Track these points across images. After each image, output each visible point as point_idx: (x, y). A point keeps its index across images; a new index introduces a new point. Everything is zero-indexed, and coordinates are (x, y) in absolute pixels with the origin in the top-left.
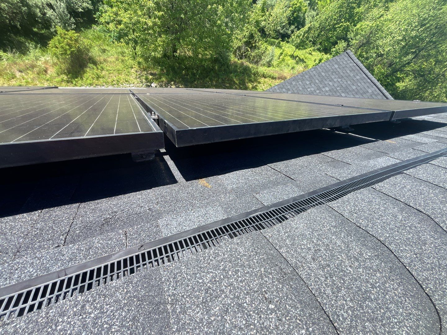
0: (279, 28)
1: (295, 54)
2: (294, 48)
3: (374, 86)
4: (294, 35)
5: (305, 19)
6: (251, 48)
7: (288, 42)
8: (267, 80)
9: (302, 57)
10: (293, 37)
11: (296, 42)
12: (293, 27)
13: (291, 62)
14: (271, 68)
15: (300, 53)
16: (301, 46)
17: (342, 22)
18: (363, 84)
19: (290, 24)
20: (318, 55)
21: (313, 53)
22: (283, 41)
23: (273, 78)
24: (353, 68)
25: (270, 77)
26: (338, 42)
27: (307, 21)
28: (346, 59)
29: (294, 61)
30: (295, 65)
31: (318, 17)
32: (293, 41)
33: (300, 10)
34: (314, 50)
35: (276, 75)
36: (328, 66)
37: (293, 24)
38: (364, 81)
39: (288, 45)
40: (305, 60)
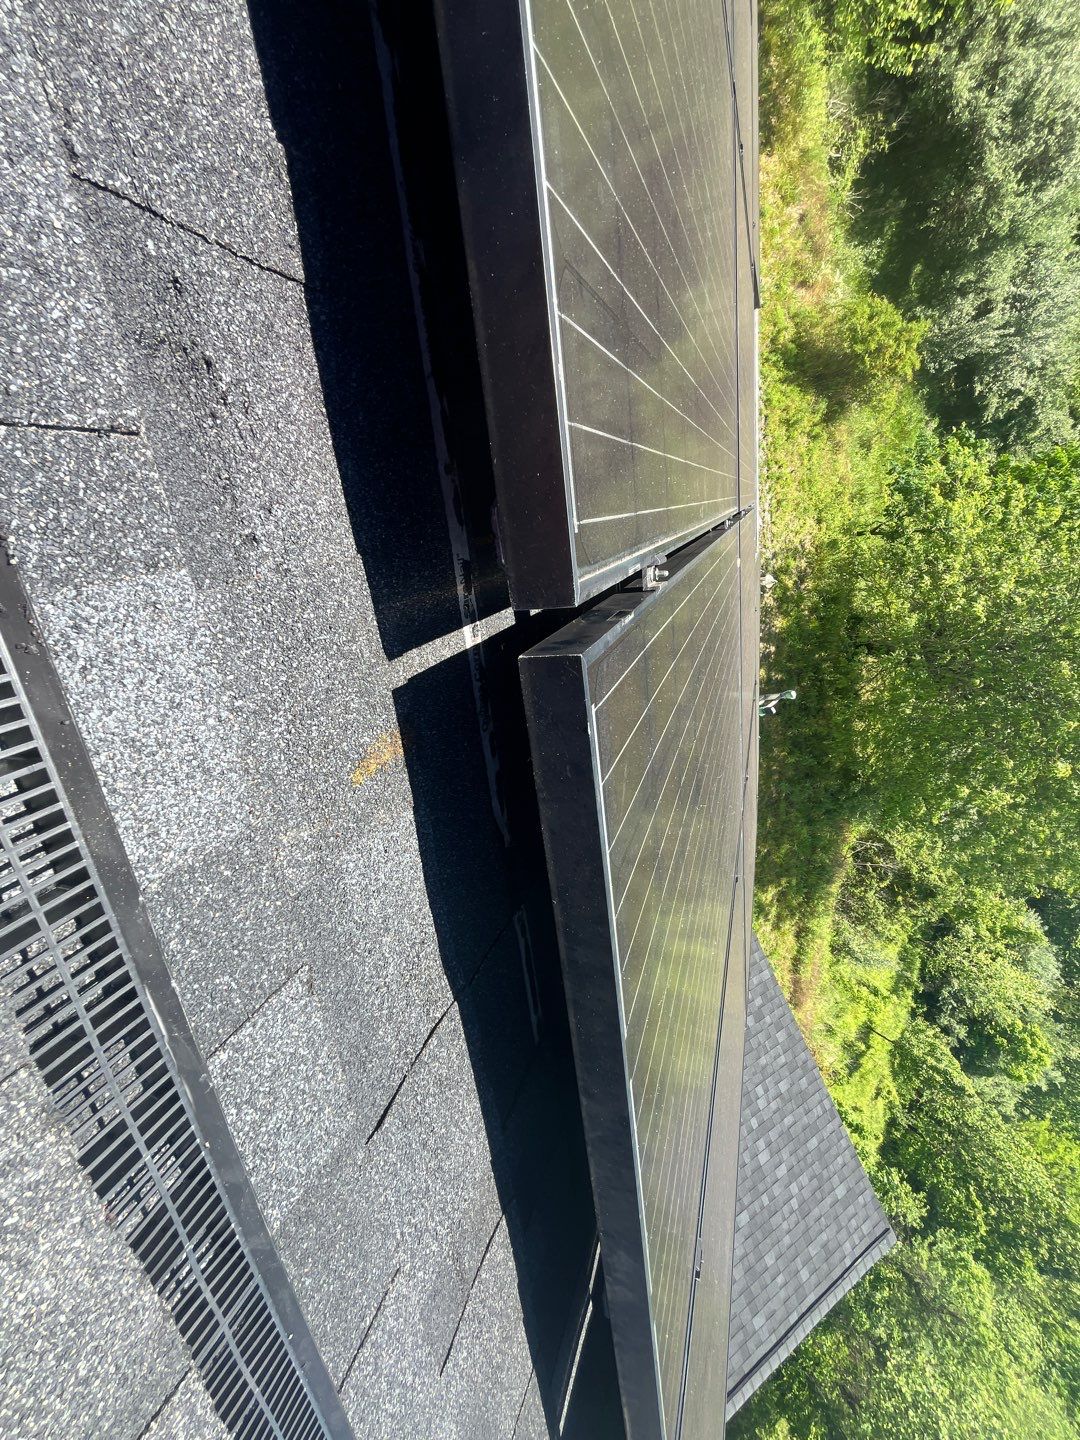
0: (955, 982)
1: (875, 1039)
2: (895, 1036)
3: (774, 1340)
4: (935, 1036)
5: (990, 1073)
6: (890, 888)
7: (913, 1014)
8: (790, 939)
9: (867, 1063)
10: (930, 1032)
11: (914, 1042)
12: (961, 1032)
13: (850, 1026)
14: (829, 956)
15: (879, 1058)
16: (904, 1061)
17: (985, 1209)
18: (783, 1294)
19: (972, 1022)
20: (874, 1119)
21: (881, 1103)
22: (917, 997)
23: (797, 962)
24: (837, 1255)
25: (801, 951)
26: (922, 1195)
27: (984, 1083)
28: (865, 1228)
29: (852, 1037)
30: (839, 1040)
31: (999, 1120)
32: (916, 1032)
33: (1019, 1057)
34: (891, 1106)
35: (806, 973)
36: (840, 1160)
37: (970, 1033)
38: (794, 1300)
39: (904, 1014)
40: (857, 1075)
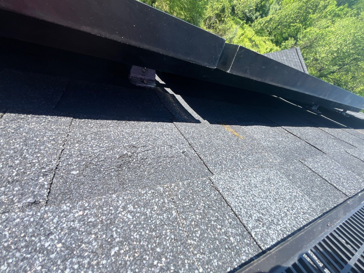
0: (247, 11)
1: (253, 38)
5: (269, 10)
6: (220, 21)
7: (250, 26)
9: (258, 43)
11: (256, 28)
12: (258, 14)
15: (257, 39)
16: (259, 32)
17: (297, 23)
20: (270, 45)
21: (267, 42)
24: (297, 63)
26: (289, 38)
27: (271, 12)
28: (294, 54)
29: (251, 44)
31: (280, 11)
32: (254, 27)
36: (278, 56)
39: (249, 28)
40: (259, 46)
